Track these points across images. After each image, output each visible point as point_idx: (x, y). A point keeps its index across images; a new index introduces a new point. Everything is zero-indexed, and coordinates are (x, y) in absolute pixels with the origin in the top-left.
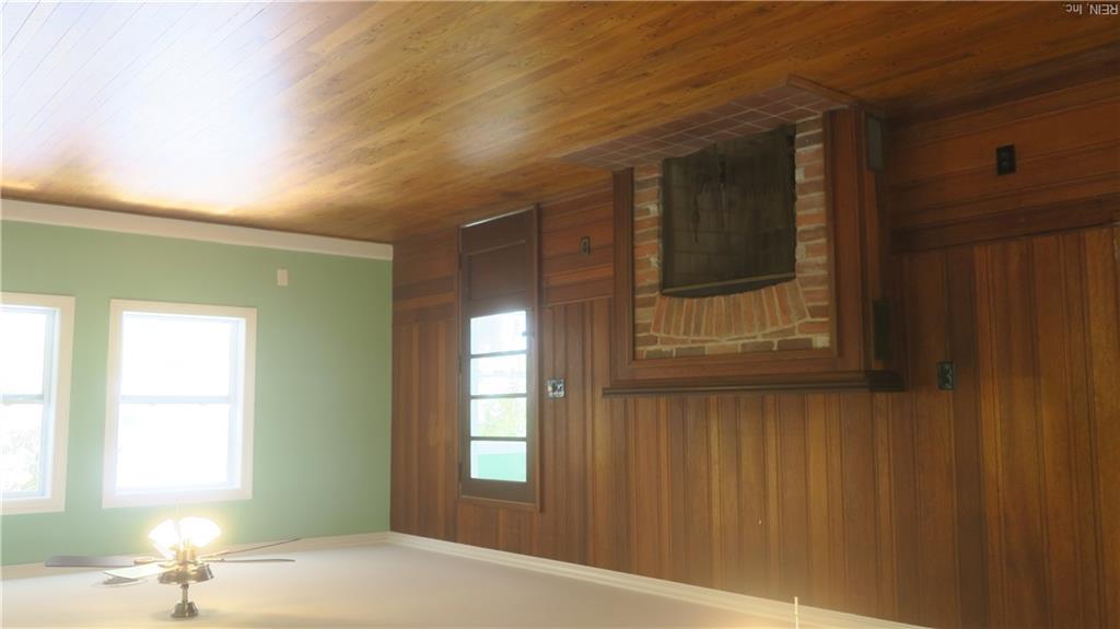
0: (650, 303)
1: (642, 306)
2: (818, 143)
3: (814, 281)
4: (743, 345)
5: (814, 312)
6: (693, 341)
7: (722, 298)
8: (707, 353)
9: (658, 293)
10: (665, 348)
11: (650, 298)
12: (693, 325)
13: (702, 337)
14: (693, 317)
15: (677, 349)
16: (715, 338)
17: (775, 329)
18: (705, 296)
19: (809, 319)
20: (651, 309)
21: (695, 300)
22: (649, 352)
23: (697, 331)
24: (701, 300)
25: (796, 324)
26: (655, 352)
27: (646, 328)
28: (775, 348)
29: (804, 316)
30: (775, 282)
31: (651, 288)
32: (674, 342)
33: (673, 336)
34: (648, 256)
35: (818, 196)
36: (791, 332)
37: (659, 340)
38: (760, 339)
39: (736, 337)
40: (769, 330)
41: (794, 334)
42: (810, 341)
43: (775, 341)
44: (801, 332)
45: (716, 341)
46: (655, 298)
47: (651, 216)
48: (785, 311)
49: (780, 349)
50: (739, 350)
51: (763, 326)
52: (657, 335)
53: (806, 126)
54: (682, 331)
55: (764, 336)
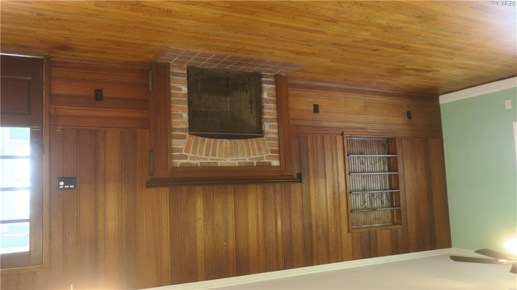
0: (183, 137)
1: (177, 138)
2: (273, 85)
3: (273, 139)
4: (239, 163)
5: (272, 151)
6: (211, 159)
7: (228, 141)
8: (219, 165)
9: (187, 133)
10: (192, 162)
11: (183, 135)
12: (211, 152)
13: (217, 157)
14: (211, 147)
15: (200, 163)
17: (255, 157)
18: (218, 138)
19: (270, 154)
20: (184, 140)
21: (212, 140)
22: (181, 163)
23: (214, 154)
24: (216, 140)
25: (264, 155)
26: (187, 163)
27: (180, 150)
28: (255, 165)
29: (268, 153)
30: (254, 137)
31: (183, 130)
32: (199, 159)
33: (198, 155)
34: (180, 112)
35: (273, 105)
36: (262, 158)
37: (188, 157)
38: (248, 161)
39: (235, 159)
40: (252, 157)
41: (263, 160)
42: (270, 163)
43: (255, 162)
44: (267, 159)
45: (224, 160)
46: (186, 135)
47: (182, 92)
48: (260, 149)
49: (257, 166)
50: (237, 165)
51: (249, 155)
52: (187, 154)
53: (267, 76)
54: (204, 153)
55: (250, 159)
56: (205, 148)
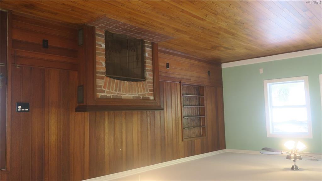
0: (102, 78)
1: (99, 78)
2: (151, 48)
3: (149, 82)
4: (133, 97)
5: (150, 90)
6: (118, 94)
7: (127, 82)
8: (122, 98)
9: (105, 76)
10: (108, 95)
11: (102, 76)
12: (118, 89)
13: (121, 93)
14: (118, 85)
15: (112, 96)
16: (125, 93)
17: (141, 93)
18: (122, 80)
19: (149, 92)
20: (103, 80)
21: (119, 81)
22: (101, 95)
23: (120, 91)
24: (121, 81)
25: (146, 93)
26: (104, 96)
27: (100, 87)
28: (141, 99)
29: (148, 91)
30: (141, 81)
31: (102, 73)
32: (112, 93)
33: (111, 91)
34: (101, 61)
35: (150, 61)
36: (145, 94)
37: (105, 91)
38: (137, 96)
39: (131, 94)
40: (140, 93)
41: (145, 95)
42: (149, 98)
43: (141, 97)
44: (147, 95)
45: (125, 95)
46: (104, 77)
47: (102, 48)
48: (144, 89)
49: (142, 99)
50: (132, 98)
51: (138, 92)
52: (104, 90)
53: (148, 43)
54: (114, 90)
55: (139, 95)
56: (115, 86)
